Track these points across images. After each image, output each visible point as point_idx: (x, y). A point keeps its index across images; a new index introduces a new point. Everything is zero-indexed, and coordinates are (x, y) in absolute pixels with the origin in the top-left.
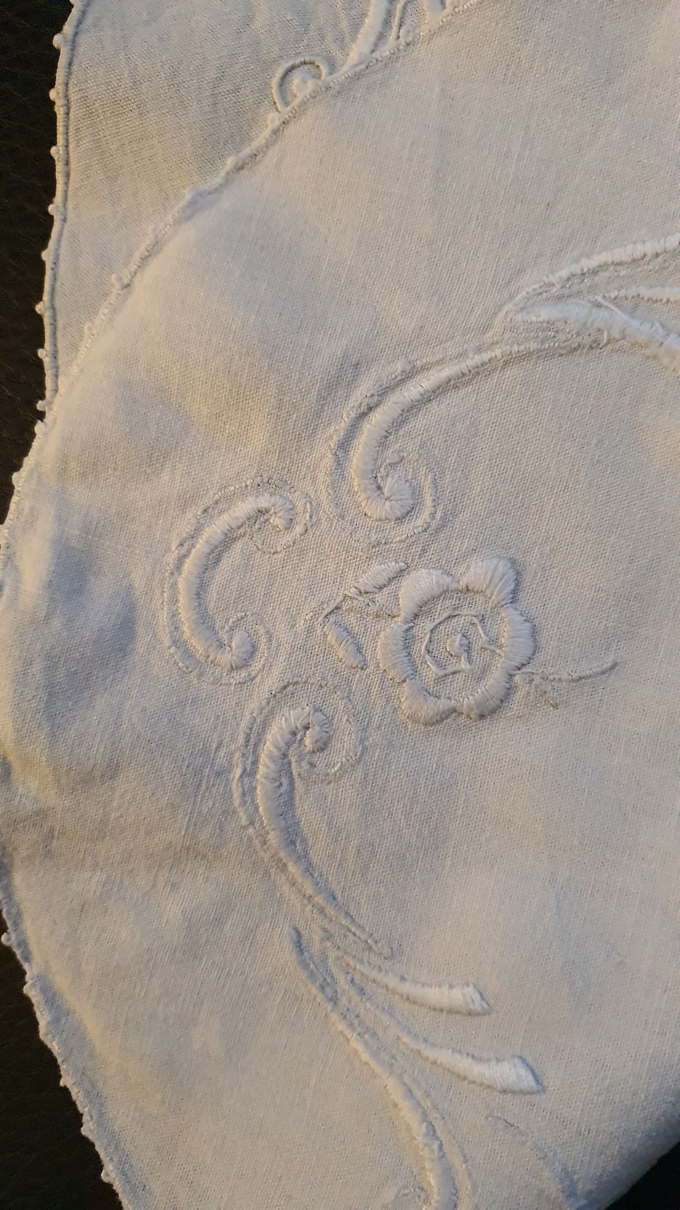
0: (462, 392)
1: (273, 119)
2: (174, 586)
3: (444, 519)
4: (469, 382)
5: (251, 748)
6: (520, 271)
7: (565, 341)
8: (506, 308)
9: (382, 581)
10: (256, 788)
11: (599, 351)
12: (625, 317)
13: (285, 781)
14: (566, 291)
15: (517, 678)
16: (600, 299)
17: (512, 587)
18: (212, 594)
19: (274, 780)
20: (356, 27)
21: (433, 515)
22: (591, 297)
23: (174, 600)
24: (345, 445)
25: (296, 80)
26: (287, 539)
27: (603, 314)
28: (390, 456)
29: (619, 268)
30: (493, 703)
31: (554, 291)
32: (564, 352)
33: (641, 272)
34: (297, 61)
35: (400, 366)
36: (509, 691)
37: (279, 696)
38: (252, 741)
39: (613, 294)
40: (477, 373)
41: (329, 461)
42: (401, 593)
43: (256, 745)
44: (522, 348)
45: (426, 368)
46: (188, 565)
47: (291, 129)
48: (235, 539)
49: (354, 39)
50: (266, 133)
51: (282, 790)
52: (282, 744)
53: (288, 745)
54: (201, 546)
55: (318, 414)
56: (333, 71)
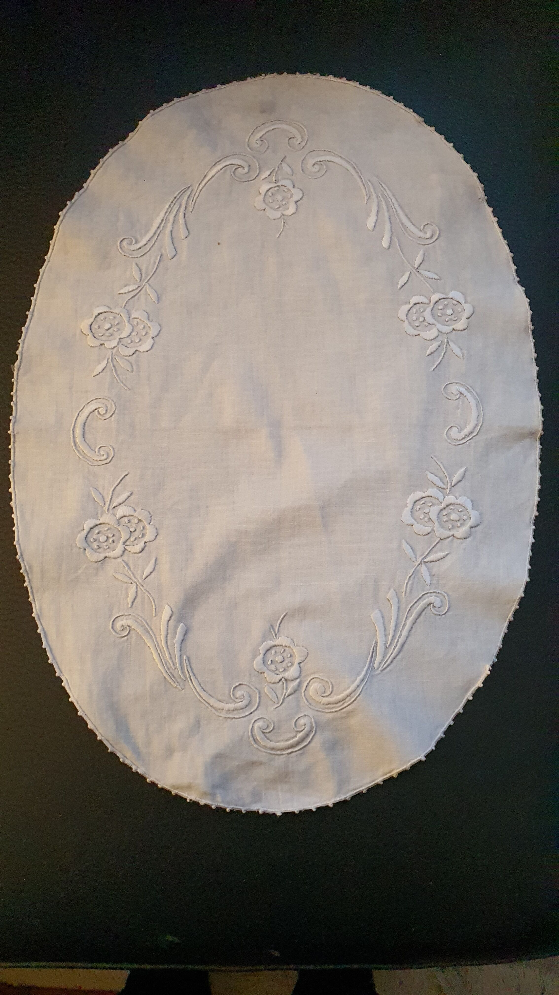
56: (136, 243)
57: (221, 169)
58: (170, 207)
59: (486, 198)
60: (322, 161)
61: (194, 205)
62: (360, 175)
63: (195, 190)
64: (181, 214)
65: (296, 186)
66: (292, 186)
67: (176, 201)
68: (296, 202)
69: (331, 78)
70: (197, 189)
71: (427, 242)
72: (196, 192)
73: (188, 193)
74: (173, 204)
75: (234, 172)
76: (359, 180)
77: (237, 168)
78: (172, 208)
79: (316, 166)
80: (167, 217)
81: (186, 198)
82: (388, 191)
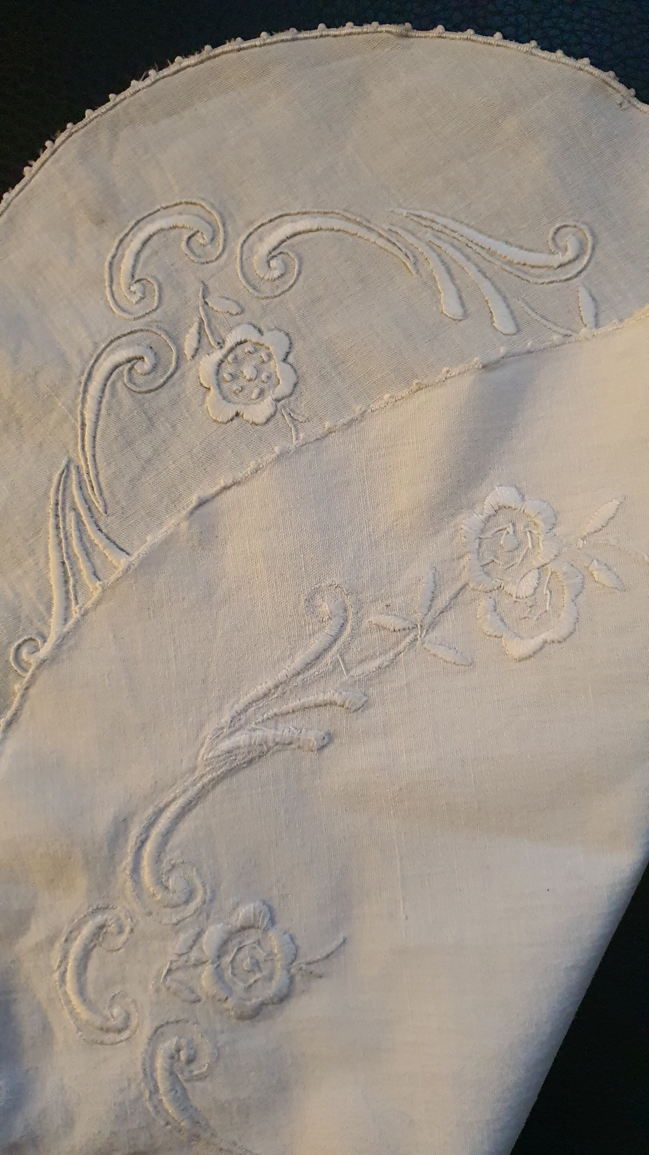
0: (194, 812)
1: (17, 687)
2: (65, 993)
3: (213, 892)
4: (196, 804)
5: (150, 1078)
6: (202, 726)
7: (243, 759)
8: (201, 753)
9: (190, 942)
10: (162, 1100)
11: (265, 757)
12: (272, 732)
13: (178, 1088)
14: (233, 729)
15: (293, 970)
16: (254, 726)
17: (269, 916)
18: (90, 988)
19: (171, 1090)
20: (49, 608)
21: (205, 893)
22: (248, 727)
23: (68, 1002)
24: (136, 869)
25: (24, 652)
26: (123, 938)
27: (259, 733)
28: (165, 866)
29: (258, 703)
30: (285, 991)
31: (225, 732)
32: (245, 765)
33: (271, 700)
34: (20, 641)
35: (151, 810)
36: (292, 979)
37: (154, 1038)
38: (148, 1071)
39: (260, 720)
40: (199, 797)
41: (129, 884)
42: (204, 947)
43: (152, 1074)
44: (219, 772)
45: (167, 805)
46: (69, 975)
47: (32, 691)
48: (92, 950)
49: (50, 615)
50: (17, 699)
51: (179, 1094)
52: (168, 1067)
53: (172, 1066)
54: (71, 964)
55: (112, 857)
56: (44, 640)
57: (103, 391)
58: (59, 528)
59: (632, 91)
60: (279, 245)
61: (101, 494)
62: (368, 225)
63: (82, 463)
64: (90, 528)
65: (263, 329)
66: (256, 333)
67: (63, 509)
68: (285, 360)
69: (180, 63)
70: (86, 460)
71: (578, 266)
72: (87, 466)
73: (74, 476)
74: (61, 518)
75: (130, 380)
76: (373, 237)
77: (131, 369)
78: (64, 528)
79: (273, 263)
80: (67, 553)
81: (75, 492)
82: (438, 219)
